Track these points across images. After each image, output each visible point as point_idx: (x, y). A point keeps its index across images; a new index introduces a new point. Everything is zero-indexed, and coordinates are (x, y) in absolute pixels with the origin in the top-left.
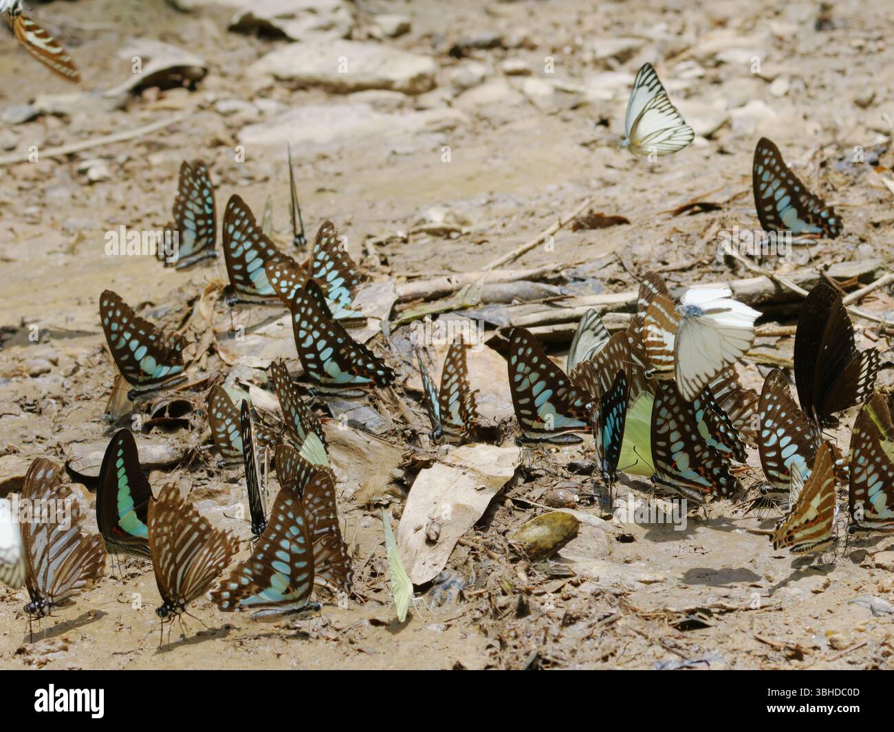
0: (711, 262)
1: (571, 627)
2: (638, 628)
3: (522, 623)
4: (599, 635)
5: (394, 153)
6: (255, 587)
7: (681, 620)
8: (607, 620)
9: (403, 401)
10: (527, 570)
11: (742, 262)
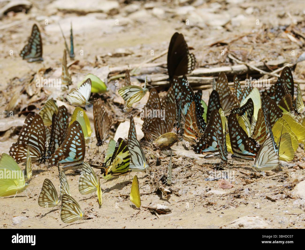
0: (224, 62)
1: (176, 169)
2: (199, 169)
3: (158, 167)
4: (185, 171)
5: (105, 33)
6: (64, 157)
7: (214, 167)
8: (188, 166)
9: (113, 107)
10: (160, 153)
11: (235, 61)
